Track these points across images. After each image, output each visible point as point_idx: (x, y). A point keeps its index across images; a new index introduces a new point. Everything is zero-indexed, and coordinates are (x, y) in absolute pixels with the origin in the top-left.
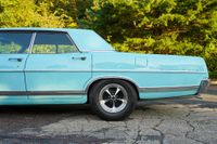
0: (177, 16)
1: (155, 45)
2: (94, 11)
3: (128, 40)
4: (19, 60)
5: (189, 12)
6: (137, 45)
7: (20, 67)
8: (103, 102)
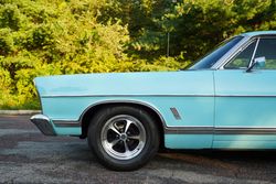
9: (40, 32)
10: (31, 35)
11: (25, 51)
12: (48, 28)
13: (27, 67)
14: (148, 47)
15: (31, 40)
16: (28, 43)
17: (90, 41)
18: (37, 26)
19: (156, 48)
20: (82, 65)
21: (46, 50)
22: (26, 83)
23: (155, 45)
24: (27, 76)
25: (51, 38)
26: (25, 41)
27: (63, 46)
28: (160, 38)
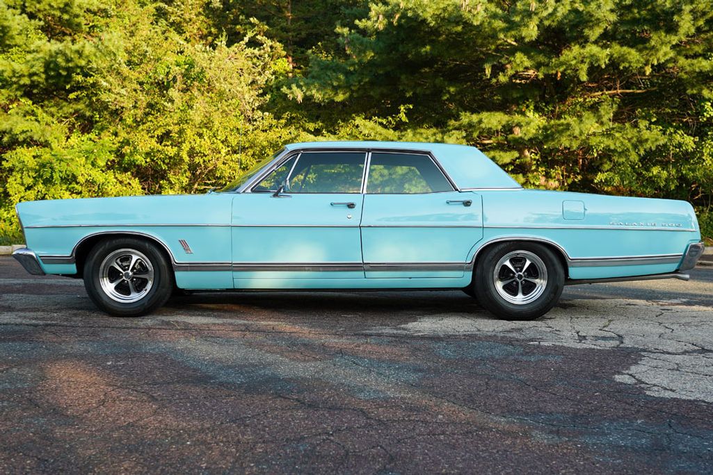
0: (616, 49)
1: (548, 134)
2: (363, 32)
3: (466, 118)
4: (351, 206)
5: (655, 39)
6: (490, 133)
7: (352, 217)
8: (499, 286)
9: (60, 60)
10: (39, 68)
11: (26, 103)
12: (80, 53)
13: (30, 142)
14: (318, 96)
15: (41, 79)
16: (34, 85)
17: (179, 85)
18: (55, 46)
19: (340, 97)
20: (161, 140)
21: (77, 99)
22: (30, 181)
23: (336, 89)
24: (32, 163)
25: (86, 75)
26: (26, 81)
27: (116, 93)
28: (347, 74)
